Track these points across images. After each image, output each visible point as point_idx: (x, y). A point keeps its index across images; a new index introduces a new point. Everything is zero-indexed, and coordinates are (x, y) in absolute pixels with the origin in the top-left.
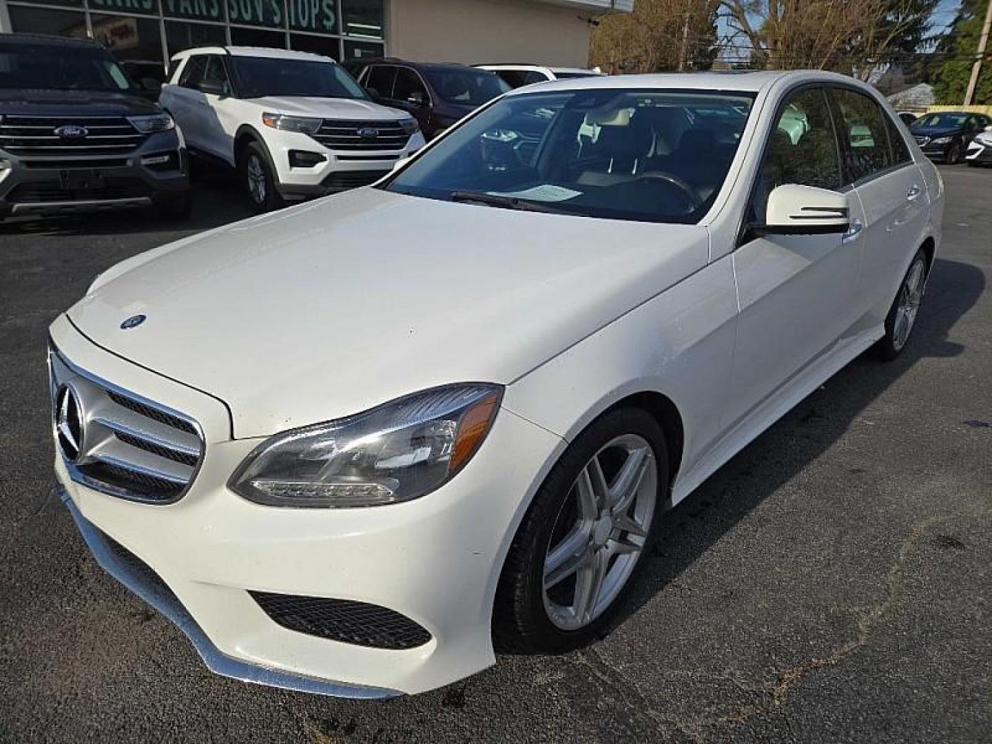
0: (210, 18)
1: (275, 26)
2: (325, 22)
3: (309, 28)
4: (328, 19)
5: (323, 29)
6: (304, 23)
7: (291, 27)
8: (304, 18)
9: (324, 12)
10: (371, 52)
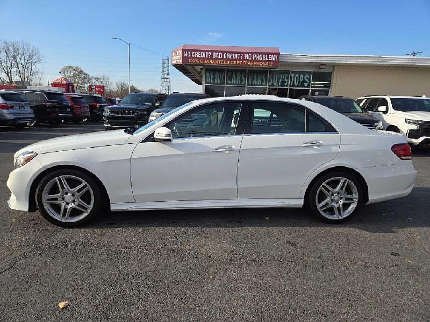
0: (262, 85)
1: (285, 86)
2: (305, 84)
3: (298, 86)
4: (306, 82)
5: (304, 86)
6: (296, 85)
7: (290, 86)
8: (296, 83)
9: (305, 80)
10: (323, 93)
